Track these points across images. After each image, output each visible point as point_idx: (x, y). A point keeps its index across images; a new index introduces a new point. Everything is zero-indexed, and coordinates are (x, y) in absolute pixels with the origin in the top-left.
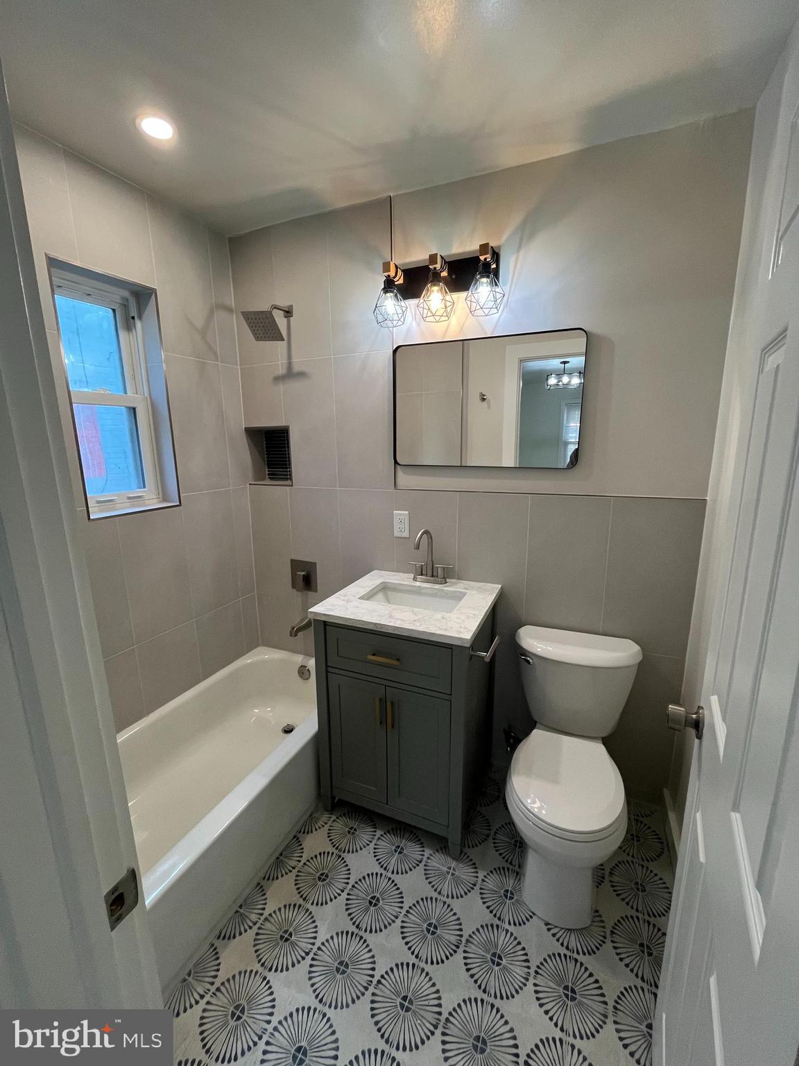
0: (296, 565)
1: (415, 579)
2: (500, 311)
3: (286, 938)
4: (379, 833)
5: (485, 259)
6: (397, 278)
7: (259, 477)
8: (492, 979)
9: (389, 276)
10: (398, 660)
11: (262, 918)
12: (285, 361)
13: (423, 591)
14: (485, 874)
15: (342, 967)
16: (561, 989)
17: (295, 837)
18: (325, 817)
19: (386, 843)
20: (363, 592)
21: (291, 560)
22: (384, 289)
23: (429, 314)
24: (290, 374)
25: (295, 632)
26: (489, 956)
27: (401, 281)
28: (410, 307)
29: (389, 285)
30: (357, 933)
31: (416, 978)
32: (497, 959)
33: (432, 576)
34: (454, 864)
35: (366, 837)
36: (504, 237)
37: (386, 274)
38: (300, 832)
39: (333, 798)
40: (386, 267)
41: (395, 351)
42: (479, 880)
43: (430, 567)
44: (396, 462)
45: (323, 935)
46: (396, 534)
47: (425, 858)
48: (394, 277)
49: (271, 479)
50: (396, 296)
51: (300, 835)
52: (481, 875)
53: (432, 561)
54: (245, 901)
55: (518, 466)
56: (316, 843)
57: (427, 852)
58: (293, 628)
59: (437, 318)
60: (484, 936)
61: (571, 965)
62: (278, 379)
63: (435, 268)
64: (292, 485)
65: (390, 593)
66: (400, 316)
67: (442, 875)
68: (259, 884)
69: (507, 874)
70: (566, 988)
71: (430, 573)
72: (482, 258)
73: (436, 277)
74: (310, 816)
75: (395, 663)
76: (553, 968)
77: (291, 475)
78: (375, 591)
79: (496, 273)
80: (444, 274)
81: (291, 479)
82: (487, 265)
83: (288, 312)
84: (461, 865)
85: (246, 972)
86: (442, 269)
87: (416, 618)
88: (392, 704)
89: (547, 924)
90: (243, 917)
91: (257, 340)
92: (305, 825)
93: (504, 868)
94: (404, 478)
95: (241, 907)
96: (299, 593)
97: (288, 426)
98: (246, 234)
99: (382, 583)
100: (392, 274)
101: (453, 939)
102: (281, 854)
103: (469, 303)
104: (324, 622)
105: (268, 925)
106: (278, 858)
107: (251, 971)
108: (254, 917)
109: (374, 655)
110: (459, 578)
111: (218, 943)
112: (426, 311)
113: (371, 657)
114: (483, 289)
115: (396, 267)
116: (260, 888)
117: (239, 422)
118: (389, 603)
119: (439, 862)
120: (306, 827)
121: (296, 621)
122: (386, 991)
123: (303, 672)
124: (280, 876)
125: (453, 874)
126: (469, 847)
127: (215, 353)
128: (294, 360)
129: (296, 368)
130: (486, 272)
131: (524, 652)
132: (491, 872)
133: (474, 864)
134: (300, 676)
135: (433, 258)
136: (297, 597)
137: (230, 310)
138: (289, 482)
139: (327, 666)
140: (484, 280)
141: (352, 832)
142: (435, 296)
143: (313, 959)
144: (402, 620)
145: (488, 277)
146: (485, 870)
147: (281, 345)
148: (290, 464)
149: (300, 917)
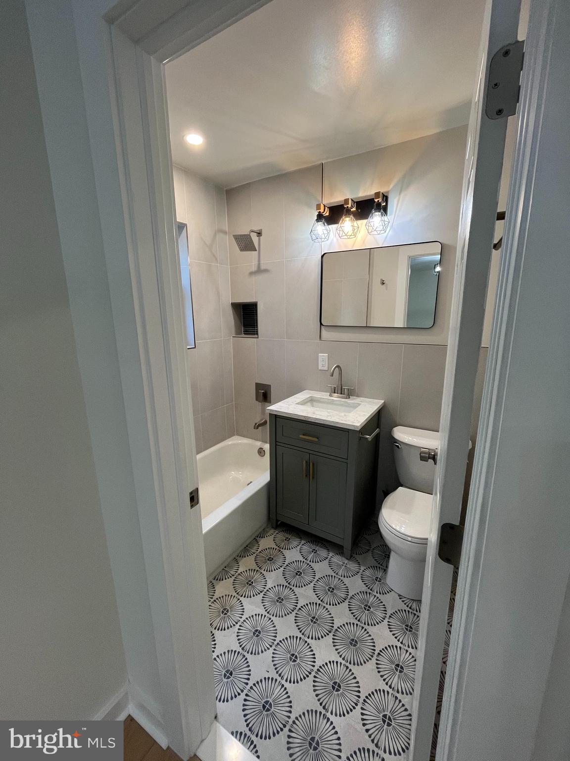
0: (258, 386)
1: (330, 396)
2: (387, 232)
3: (250, 583)
4: (303, 542)
5: (378, 201)
6: (325, 212)
7: (238, 333)
8: (364, 616)
9: (320, 212)
10: (318, 438)
11: (237, 574)
12: (257, 263)
13: (335, 402)
14: (365, 568)
15: (280, 600)
16: (404, 626)
17: (255, 539)
18: (272, 531)
19: (306, 548)
20: (298, 401)
21: (256, 383)
22: (317, 220)
23: (344, 234)
24: (259, 271)
25: (257, 426)
26: (363, 606)
27: (327, 214)
28: (333, 230)
29: (320, 217)
30: (289, 586)
31: (320, 611)
32: (368, 607)
33: (341, 394)
34: (346, 561)
35: (296, 543)
36: (391, 186)
37: (318, 211)
38: (258, 537)
39: (277, 521)
40: (318, 207)
41: (322, 256)
42: (361, 571)
43: (340, 388)
44: (321, 324)
45: (269, 585)
46: (320, 368)
47: (329, 557)
48: (323, 213)
49: (245, 334)
50: (324, 223)
51: (258, 539)
52: (362, 568)
53: (341, 385)
54: (228, 565)
55: (406, 327)
56: (266, 543)
57: (331, 554)
58: (256, 424)
59: (349, 237)
60: (361, 596)
61: (411, 616)
62: (251, 274)
63: (348, 207)
64: (258, 338)
65: (314, 403)
66: (326, 235)
67: (340, 566)
68: (235, 558)
69: (378, 570)
70: (407, 626)
71: (340, 392)
72: (376, 200)
73: (348, 212)
74: (263, 530)
75: (316, 440)
76: (401, 616)
77: (257, 332)
78: (305, 401)
79: (385, 209)
80: (354, 209)
81: (257, 334)
82: (379, 204)
83: (259, 233)
84: (351, 563)
85: (229, 595)
86: (352, 207)
87: (329, 415)
88: (313, 464)
89: (399, 595)
90: (227, 572)
91: (241, 251)
92: (260, 533)
93: (376, 567)
94: (326, 334)
95: (225, 567)
96: (260, 403)
97: (257, 302)
98: (236, 188)
99: (311, 397)
100: (322, 210)
101: (343, 596)
102: (247, 546)
103: (367, 227)
104: (276, 415)
105: (240, 577)
106: (245, 548)
107: (232, 595)
108: (232, 573)
109: (303, 435)
110: (358, 396)
111: (214, 581)
112: (341, 232)
113: (301, 436)
114: (376, 218)
115: (325, 206)
116: (236, 560)
117: (228, 299)
118: (313, 407)
119: (337, 559)
120: (261, 535)
121: (258, 419)
122: (303, 613)
123: (261, 452)
124: (246, 556)
125: (345, 566)
126: (356, 554)
127: (216, 259)
128: (262, 262)
129: (263, 268)
130: (378, 209)
131: (396, 441)
132: (369, 568)
133: (359, 563)
134: (259, 454)
135: (346, 201)
136: (259, 405)
137: (225, 233)
138: (256, 336)
139: (276, 441)
140: (377, 213)
141: (287, 539)
142: (347, 223)
143: (264, 595)
144: (320, 415)
145: (379, 212)
146: (365, 566)
147: (254, 254)
148: (257, 325)
149: (257, 576)
